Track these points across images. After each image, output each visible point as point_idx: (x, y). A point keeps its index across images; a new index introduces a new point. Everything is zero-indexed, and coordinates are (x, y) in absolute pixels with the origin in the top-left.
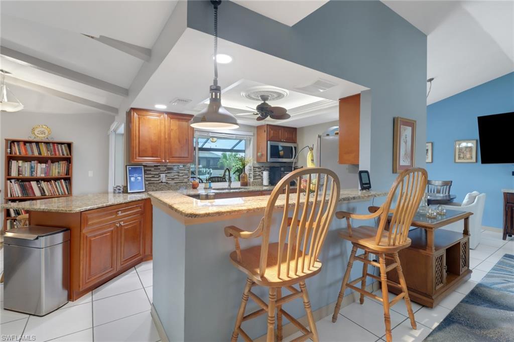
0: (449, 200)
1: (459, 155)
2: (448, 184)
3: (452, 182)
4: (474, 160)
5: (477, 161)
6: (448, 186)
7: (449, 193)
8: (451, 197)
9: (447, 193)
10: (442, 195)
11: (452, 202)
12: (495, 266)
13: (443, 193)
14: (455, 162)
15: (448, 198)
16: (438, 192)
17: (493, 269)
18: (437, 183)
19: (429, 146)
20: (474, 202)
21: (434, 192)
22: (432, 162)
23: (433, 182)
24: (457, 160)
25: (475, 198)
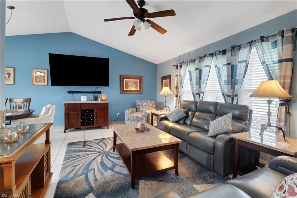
0: (29, 114)
1: (36, 79)
2: (28, 101)
3: (31, 99)
4: (46, 83)
5: (48, 84)
6: (28, 103)
7: (29, 108)
8: (31, 111)
9: (27, 109)
10: (23, 110)
11: (32, 115)
12: (65, 156)
13: (24, 108)
14: (33, 85)
15: (28, 112)
16: (20, 108)
17: (65, 160)
18: (19, 101)
19: (11, 71)
20: (48, 113)
21: (16, 108)
22: (14, 84)
23: (15, 100)
24: (35, 83)
25: (50, 110)
